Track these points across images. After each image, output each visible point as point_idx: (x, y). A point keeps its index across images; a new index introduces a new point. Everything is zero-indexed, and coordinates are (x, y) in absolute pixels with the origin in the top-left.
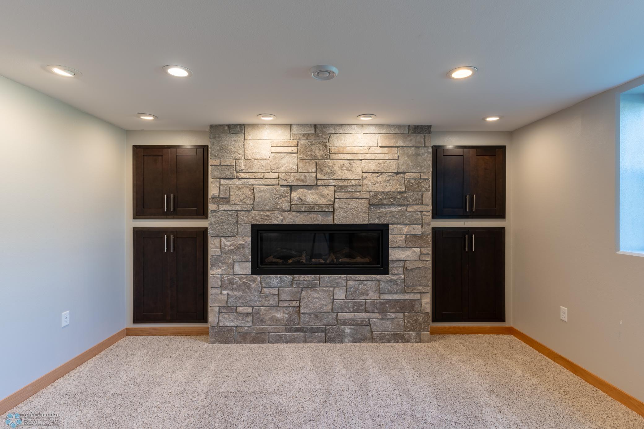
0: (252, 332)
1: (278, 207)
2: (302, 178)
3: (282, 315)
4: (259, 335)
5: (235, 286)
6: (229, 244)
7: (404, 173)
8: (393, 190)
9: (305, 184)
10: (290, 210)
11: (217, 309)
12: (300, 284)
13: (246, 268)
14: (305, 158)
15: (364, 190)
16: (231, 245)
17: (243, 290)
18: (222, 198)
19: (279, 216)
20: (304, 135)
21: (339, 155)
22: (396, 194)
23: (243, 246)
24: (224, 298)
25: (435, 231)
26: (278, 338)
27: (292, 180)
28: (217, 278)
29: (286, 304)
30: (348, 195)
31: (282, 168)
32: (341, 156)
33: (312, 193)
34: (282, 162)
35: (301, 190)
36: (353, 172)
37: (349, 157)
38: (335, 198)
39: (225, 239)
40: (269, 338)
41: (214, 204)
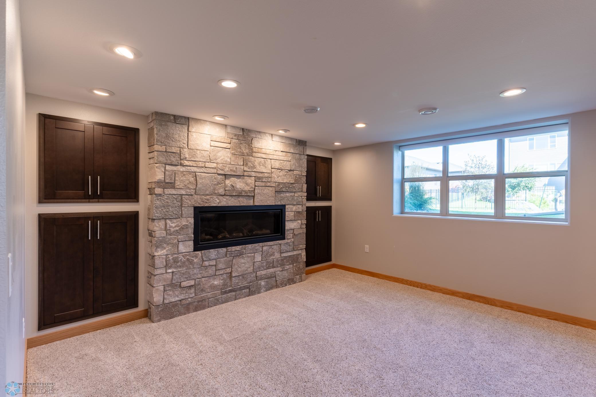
0: (194, 302)
1: (216, 192)
2: (234, 169)
3: (218, 282)
4: (200, 303)
5: (179, 263)
6: (173, 225)
7: (293, 171)
8: (288, 182)
9: (236, 174)
10: (225, 195)
11: (162, 288)
12: (232, 254)
13: (189, 246)
14: (236, 153)
15: (272, 181)
16: (176, 227)
17: (187, 266)
18: (168, 183)
19: (216, 200)
20: (235, 135)
21: (258, 154)
22: (289, 185)
23: (186, 227)
24: (169, 276)
25: (308, 208)
26: (216, 301)
27: (227, 171)
28: (163, 258)
29: (222, 272)
30: (263, 184)
31: (219, 160)
32: (259, 155)
33: (240, 181)
34: (219, 154)
35: (233, 179)
36: (266, 167)
37: (264, 156)
38: (255, 186)
39: (171, 221)
40: (208, 304)
41: (159, 187)
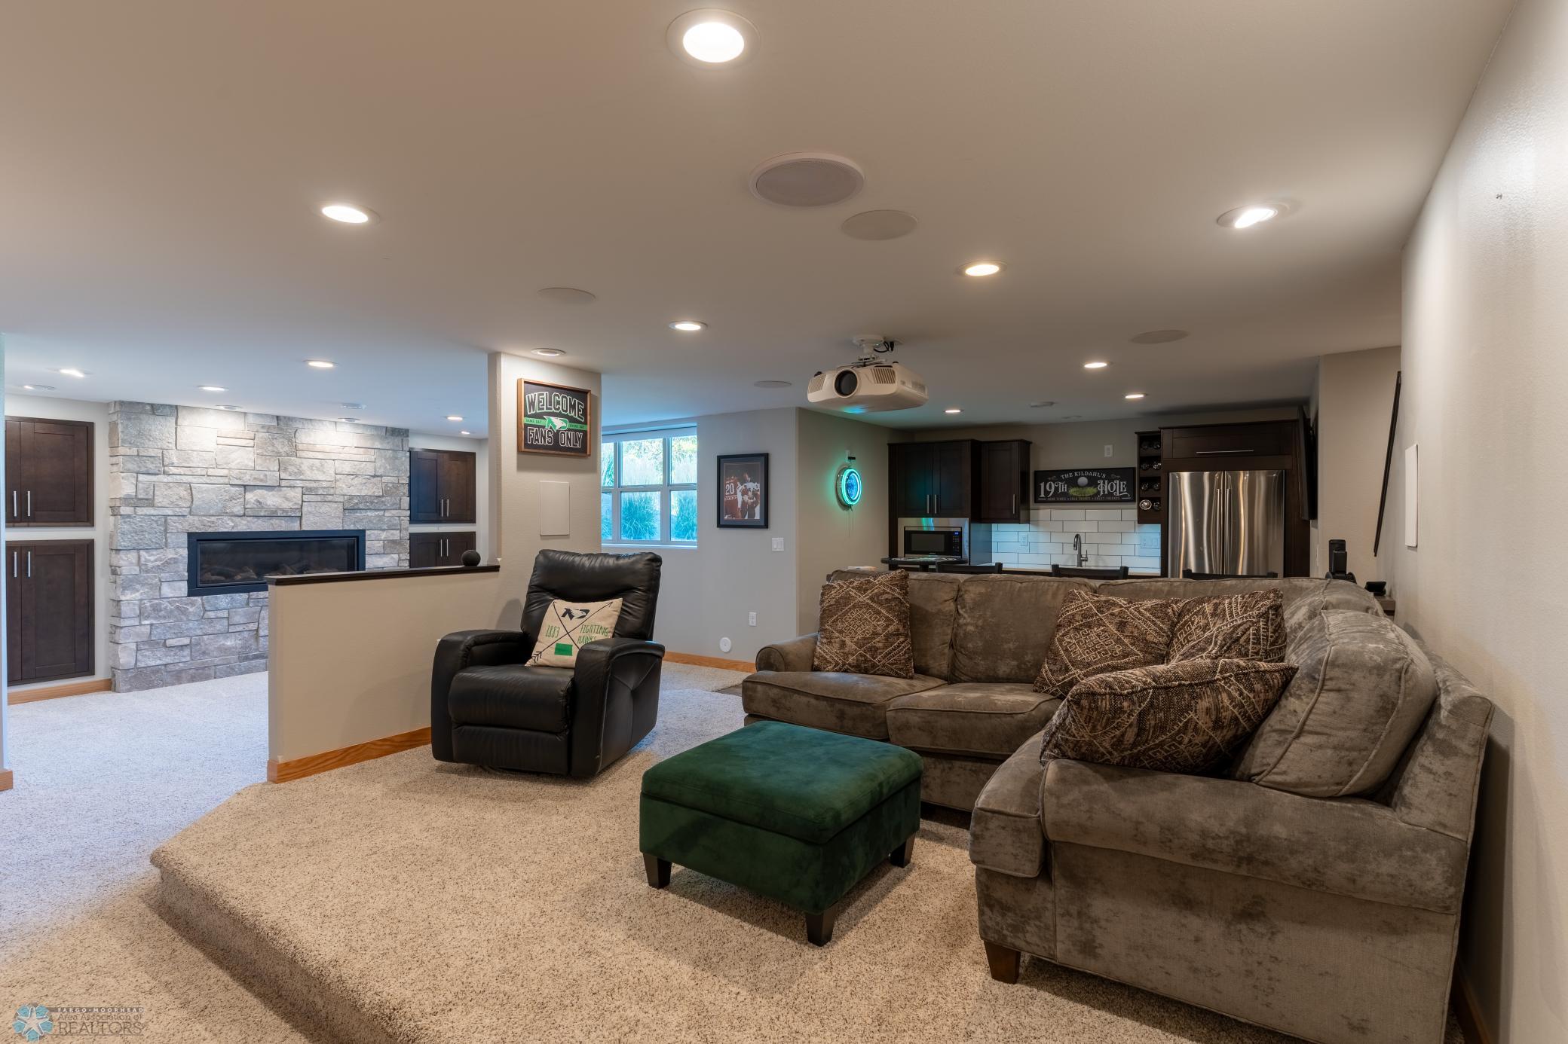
0: (190, 669)
1: (228, 511)
2: (262, 477)
3: (233, 642)
4: (200, 671)
5: (163, 612)
6: (152, 558)
7: (381, 476)
8: (370, 494)
9: (265, 484)
10: (244, 515)
11: (133, 646)
12: (259, 602)
13: (180, 589)
14: (265, 454)
15: (337, 493)
16: (156, 561)
17: (176, 617)
18: (142, 499)
19: (228, 522)
20: (263, 427)
21: (308, 453)
22: (373, 498)
23: (175, 561)
24: (147, 630)
25: (413, 537)
26: (229, 670)
27: (247, 479)
28: (134, 604)
29: (240, 628)
30: (319, 498)
31: (233, 464)
32: (311, 454)
33: (274, 495)
34: (233, 456)
35: (259, 492)
36: (324, 473)
37: (320, 456)
38: (303, 501)
39: (147, 552)
40: (215, 673)
41: (128, 506)
